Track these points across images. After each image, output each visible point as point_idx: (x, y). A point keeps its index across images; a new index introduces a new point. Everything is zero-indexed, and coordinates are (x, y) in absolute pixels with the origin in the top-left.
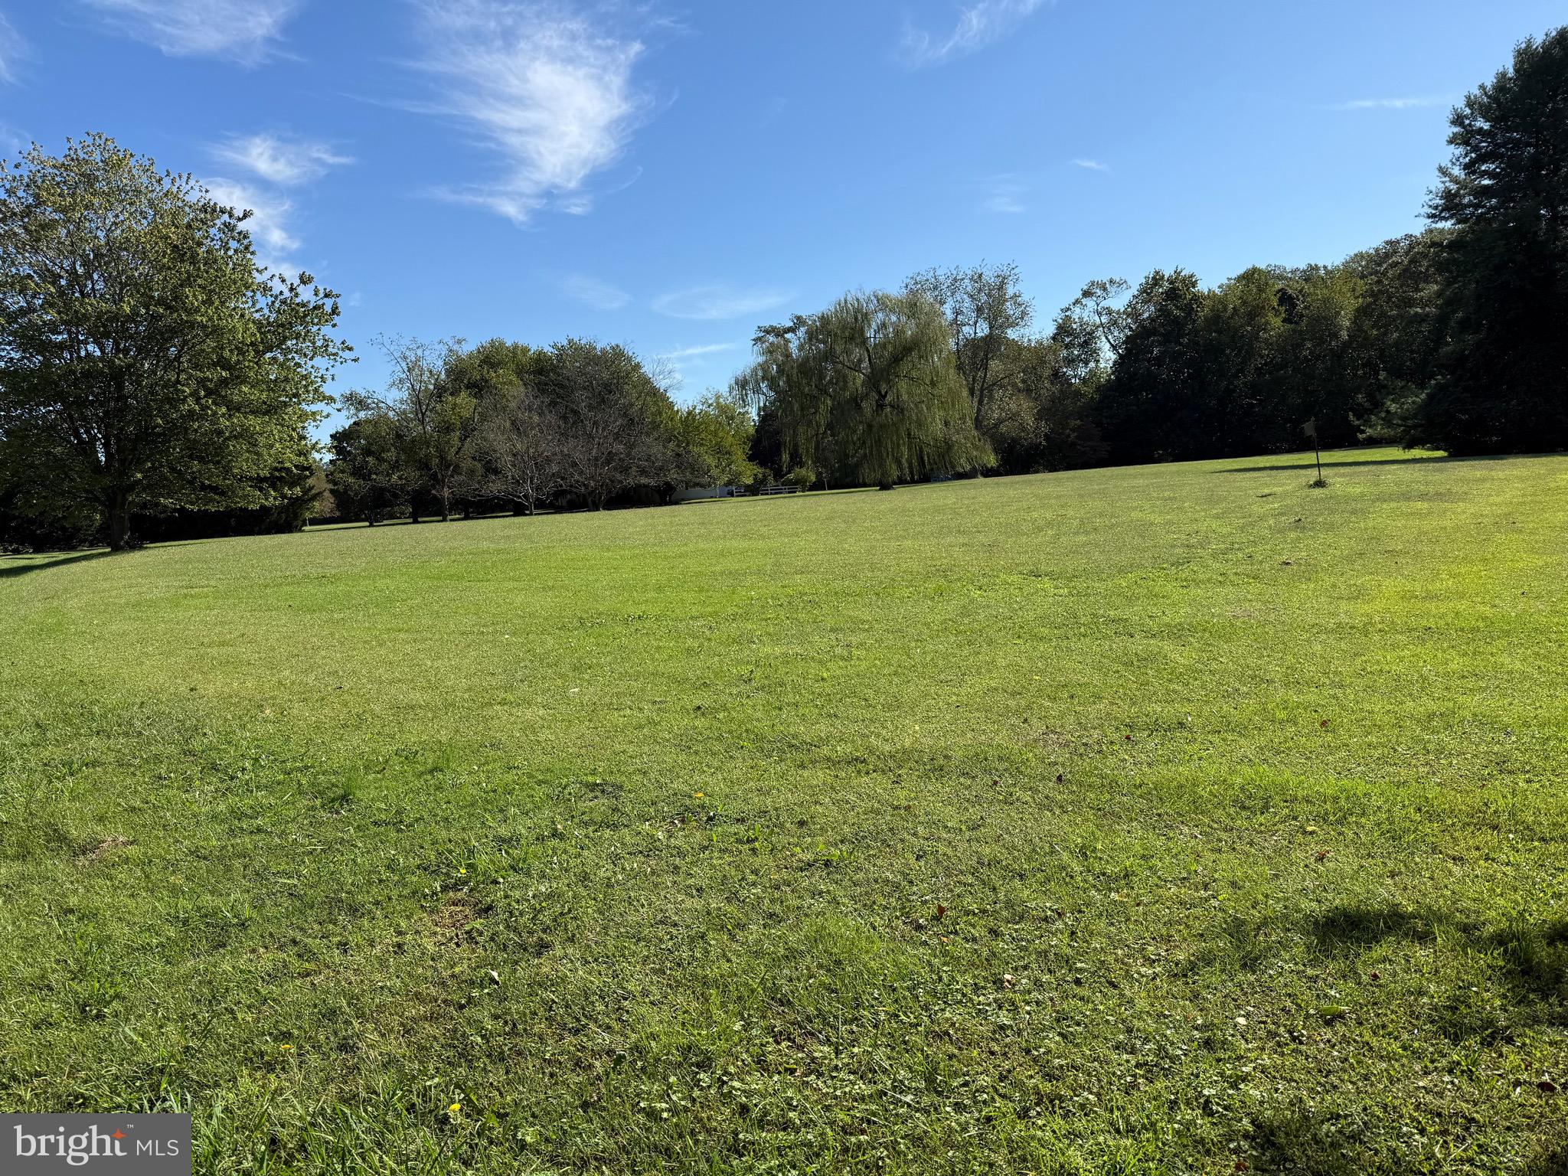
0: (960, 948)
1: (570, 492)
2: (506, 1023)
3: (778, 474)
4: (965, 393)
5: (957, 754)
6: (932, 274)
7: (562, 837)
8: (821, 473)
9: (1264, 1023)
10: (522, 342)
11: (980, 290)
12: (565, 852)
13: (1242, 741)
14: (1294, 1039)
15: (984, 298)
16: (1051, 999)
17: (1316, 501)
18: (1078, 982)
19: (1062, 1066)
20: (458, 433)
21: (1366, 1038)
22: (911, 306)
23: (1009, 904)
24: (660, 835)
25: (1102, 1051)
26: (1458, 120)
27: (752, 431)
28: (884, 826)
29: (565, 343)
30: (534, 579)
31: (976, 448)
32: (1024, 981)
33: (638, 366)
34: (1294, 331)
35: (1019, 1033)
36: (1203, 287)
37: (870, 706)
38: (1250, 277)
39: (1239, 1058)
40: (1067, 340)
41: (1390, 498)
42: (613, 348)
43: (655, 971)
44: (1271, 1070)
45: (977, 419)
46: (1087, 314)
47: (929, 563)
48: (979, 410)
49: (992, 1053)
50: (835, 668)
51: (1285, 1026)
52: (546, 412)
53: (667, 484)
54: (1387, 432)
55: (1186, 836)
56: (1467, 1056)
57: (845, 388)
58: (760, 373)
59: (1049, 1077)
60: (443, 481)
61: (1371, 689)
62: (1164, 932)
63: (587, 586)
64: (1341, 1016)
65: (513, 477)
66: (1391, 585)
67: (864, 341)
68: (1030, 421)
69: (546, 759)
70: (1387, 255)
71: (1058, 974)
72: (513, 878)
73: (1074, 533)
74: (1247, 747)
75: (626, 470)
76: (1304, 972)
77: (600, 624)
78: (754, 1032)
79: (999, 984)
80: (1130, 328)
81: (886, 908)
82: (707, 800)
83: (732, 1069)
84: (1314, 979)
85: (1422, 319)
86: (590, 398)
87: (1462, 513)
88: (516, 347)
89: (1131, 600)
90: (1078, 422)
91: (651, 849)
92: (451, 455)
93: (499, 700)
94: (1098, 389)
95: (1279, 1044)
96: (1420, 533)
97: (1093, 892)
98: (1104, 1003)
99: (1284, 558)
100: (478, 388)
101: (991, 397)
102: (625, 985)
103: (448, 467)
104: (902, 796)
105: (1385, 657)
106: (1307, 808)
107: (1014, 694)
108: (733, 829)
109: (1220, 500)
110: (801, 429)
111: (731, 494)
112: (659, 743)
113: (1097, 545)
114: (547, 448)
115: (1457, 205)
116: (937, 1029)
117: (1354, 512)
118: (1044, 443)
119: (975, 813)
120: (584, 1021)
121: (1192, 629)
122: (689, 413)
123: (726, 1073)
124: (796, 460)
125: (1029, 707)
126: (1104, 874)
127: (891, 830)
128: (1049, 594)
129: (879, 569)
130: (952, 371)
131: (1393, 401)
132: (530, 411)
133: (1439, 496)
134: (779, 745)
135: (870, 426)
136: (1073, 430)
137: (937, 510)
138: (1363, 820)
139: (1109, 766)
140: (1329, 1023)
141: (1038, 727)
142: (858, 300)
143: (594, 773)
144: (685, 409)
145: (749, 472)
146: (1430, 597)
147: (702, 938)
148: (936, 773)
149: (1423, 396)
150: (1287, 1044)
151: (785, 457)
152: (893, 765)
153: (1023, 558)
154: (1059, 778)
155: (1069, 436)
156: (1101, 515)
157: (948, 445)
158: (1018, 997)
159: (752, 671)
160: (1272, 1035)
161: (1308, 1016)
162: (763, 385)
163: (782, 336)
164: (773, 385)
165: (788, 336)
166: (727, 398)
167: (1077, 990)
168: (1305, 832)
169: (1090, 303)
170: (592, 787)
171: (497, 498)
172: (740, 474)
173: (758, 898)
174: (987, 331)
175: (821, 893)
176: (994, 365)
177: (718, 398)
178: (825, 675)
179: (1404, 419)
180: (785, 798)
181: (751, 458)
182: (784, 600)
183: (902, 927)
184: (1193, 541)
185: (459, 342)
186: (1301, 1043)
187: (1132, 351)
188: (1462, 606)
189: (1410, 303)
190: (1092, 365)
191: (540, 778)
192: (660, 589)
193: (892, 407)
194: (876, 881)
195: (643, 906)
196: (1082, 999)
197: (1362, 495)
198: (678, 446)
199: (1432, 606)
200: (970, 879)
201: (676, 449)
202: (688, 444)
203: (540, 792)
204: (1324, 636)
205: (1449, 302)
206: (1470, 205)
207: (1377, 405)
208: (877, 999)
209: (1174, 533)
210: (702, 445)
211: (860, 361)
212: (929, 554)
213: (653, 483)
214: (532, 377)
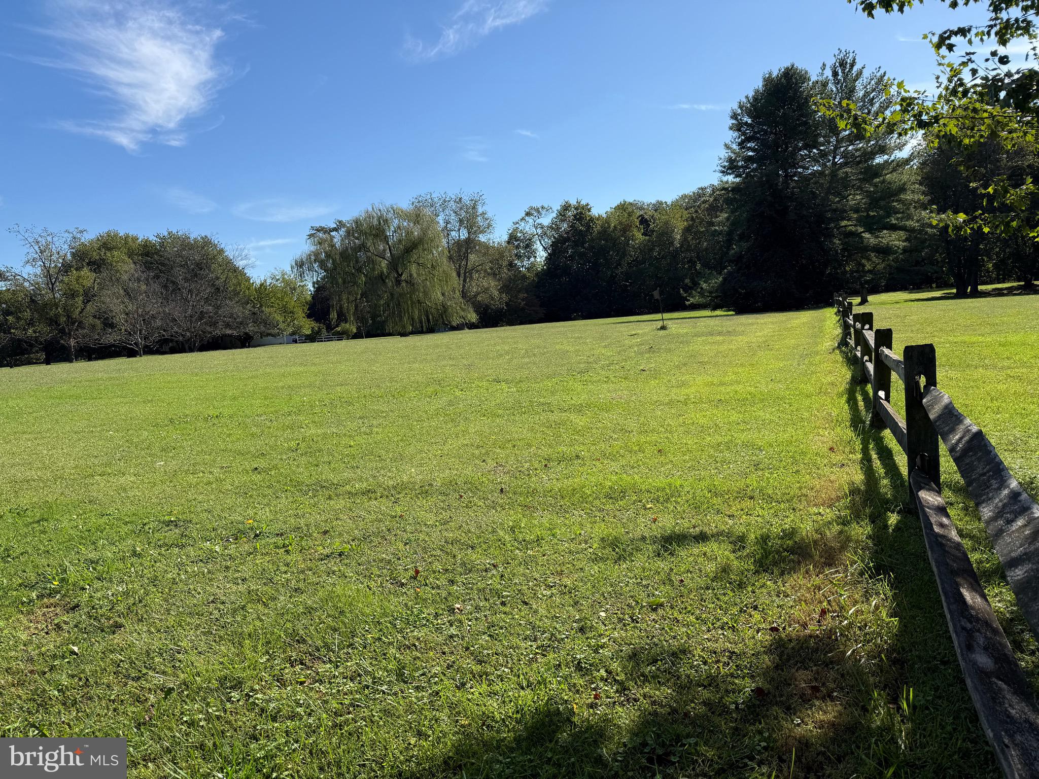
0: (427, 593)
1: (172, 341)
2: (80, 679)
3: (329, 328)
4: (454, 274)
5: (438, 483)
6: (429, 196)
7: (139, 556)
8: (360, 327)
9: (616, 614)
10: (132, 233)
11: (461, 209)
12: (141, 564)
13: (613, 463)
14: (633, 621)
15: (463, 214)
16: (485, 616)
17: (661, 337)
18: (503, 604)
19: (488, 654)
20: (81, 298)
21: (675, 615)
22: (416, 217)
23: (463, 564)
24: (217, 548)
25: (516, 641)
26: (734, 116)
27: (309, 298)
28: (384, 528)
29: (166, 234)
30: (137, 396)
31: (463, 310)
32: (468, 608)
33: (221, 251)
34: (649, 241)
35: (463, 638)
36: (595, 212)
37: (382, 460)
38: (622, 207)
39: (600, 635)
40: (516, 243)
41: (702, 335)
42: (202, 238)
43: (204, 634)
44: (619, 640)
45: (462, 291)
46: (528, 227)
47: (429, 376)
48: (464, 286)
49: (444, 653)
50: (360, 440)
51: (628, 614)
52: (151, 282)
53: (246, 334)
54: (702, 300)
55: (577, 515)
56: (731, 619)
57: (373, 269)
58: (313, 258)
59: (480, 662)
60: (70, 334)
61: (687, 432)
62: (559, 569)
63: (178, 399)
64: (662, 605)
65: (126, 330)
66: (700, 380)
67: (386, 240)
68: (496, 293)
69: (133, 508)
70: (699, 196)
71: (491, 601)
72: (98, 584)
73: (521, 358)
74: (615, 466)
75: (214, 324)
76: (641, 583)
77: (186, 422)
78: (276, 662)
79: (452, 611)
80: (554, 237)
81: (379, 576)
82: (255, 524)
83: (257, 687)
84: (647, 586)
85: (720, 233)
86: (185, 273)
87: (741, 341)
88: (127, 237)
89: (553, 393)
90: (525, 295)
91: (211, 557)
92: (76, 314)
93: (100, 473)
94: (537, 274)
95: (624, 625)
96: (718, 352)
97: (517, 551)
98: (519, 614)
99: (642, 368)
100: (97, 265)
101: (471, 278)
102: (180, 643)
103: (73, 323)
104: (398, 510)
105: (695, 416)
106: (647, 495)
107: (478, 447)
108: (274, 540)
109: (607, 338)
110: (344, 297)
111: (295, 341)
112: (223, 493)
113: (534, 363)
114: (153, 307)
115: (735, 166)
116: (407, 643)
117: (682, 342)
118: (505, 308)
119: (445, 515)
120: (145, 671)
121: (588, 406)
122: (262, 285)
123: (252, 690)
124: (342, 317)
125: (487, 453)
126: (524, 541)
127: (389, 530)
128: (505, 393)
129: (396, 381)
130: (445, 260)
131: (705, 282)
132: (139, 282)
133: (729, 333)
134: (314, 487)
135: (392, 294)
136: (523, 300)
137: (437, 346)
138: (679, 500)
139: (534, 482)
140: (654, 610)
141: (491, 464)
142: (380, 210)
143: (170, 513)
144: (258, 282)
145: (307, 326)
146: (722, 384)
147: (242, 609)
148: (423, 495)
149: (721, 279)
150: (629, 624)
151: (334, 315)
152: (394, 492)
153: (490, 372)
154: (502, 490)
155: (520, 303)
156: (538, 347)
157: (445, 308)
158: (463, 618)
159: (298, 444)
160: (620, 620)
161: (642, 607)
162: (316, 265)
163: (329, 233)
164: (322, 265)
165: (333, 234)
166: (291, 275)
167: (503, 609)
168: (646, 509)
169: (530, 220)
170: (168, 523)
171: (113, 345)
172: (301, 327)
173: (288, 580)
174: (466, 235)
175: (334, 572)
176: (472, 257)
177: (283, 275)
178: (352, 444)
179: (711, 292)
180: (315, 518)
181: (309, 316)
182: (327, 402)
183: (389, 586)
184: (591, 360)
185: (81, 232)
186: (637, 622)
187: (556, 250)
188: (739, 388)
189: (712, 224)
190: (532, 259)
191: (127, 520)
192: (235, 398)
193: (407, 282)
194: (374, 561)
195: (199, 593)
196: (505, 613)
197: (687, 333)
198: (254, 307)
199: (722, 389)
200: (439, 552)
201: (252, 309)
202: (261, 306)
203: (125, 529)
204: (662, 407)
205: (733, 224)
206: (742, 167)
207: (696, 284)
208: (367, 631)
209: (580, 356)
210: (272, 307)
211: (384, 250)
212: (430, 371)
213: (235, 333)
214: (140, 258)
